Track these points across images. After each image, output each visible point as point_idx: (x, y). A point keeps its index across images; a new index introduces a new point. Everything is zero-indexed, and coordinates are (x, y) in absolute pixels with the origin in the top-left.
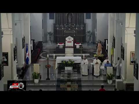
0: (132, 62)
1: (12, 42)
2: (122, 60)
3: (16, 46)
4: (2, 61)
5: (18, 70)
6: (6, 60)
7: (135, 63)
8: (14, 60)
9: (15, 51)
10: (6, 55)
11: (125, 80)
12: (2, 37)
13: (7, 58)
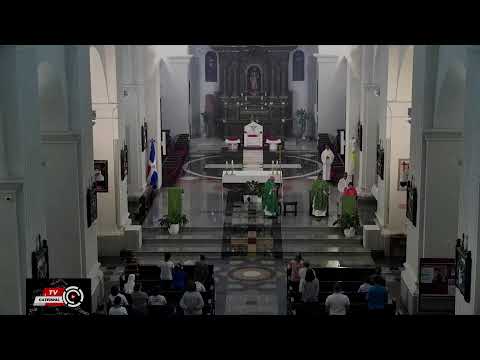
0: (403, 184)
1: (116, 137)
2: (379, 178)
3: (126, 146)
4: (94, 180)
5: (132, 203)
6: (102, 179)
7: (409, 186)
8: (123, 179)
9: (124, 157)
10: (102, 166)
11: (385, 227)
12: (94, 123)
13: (105, 174)
